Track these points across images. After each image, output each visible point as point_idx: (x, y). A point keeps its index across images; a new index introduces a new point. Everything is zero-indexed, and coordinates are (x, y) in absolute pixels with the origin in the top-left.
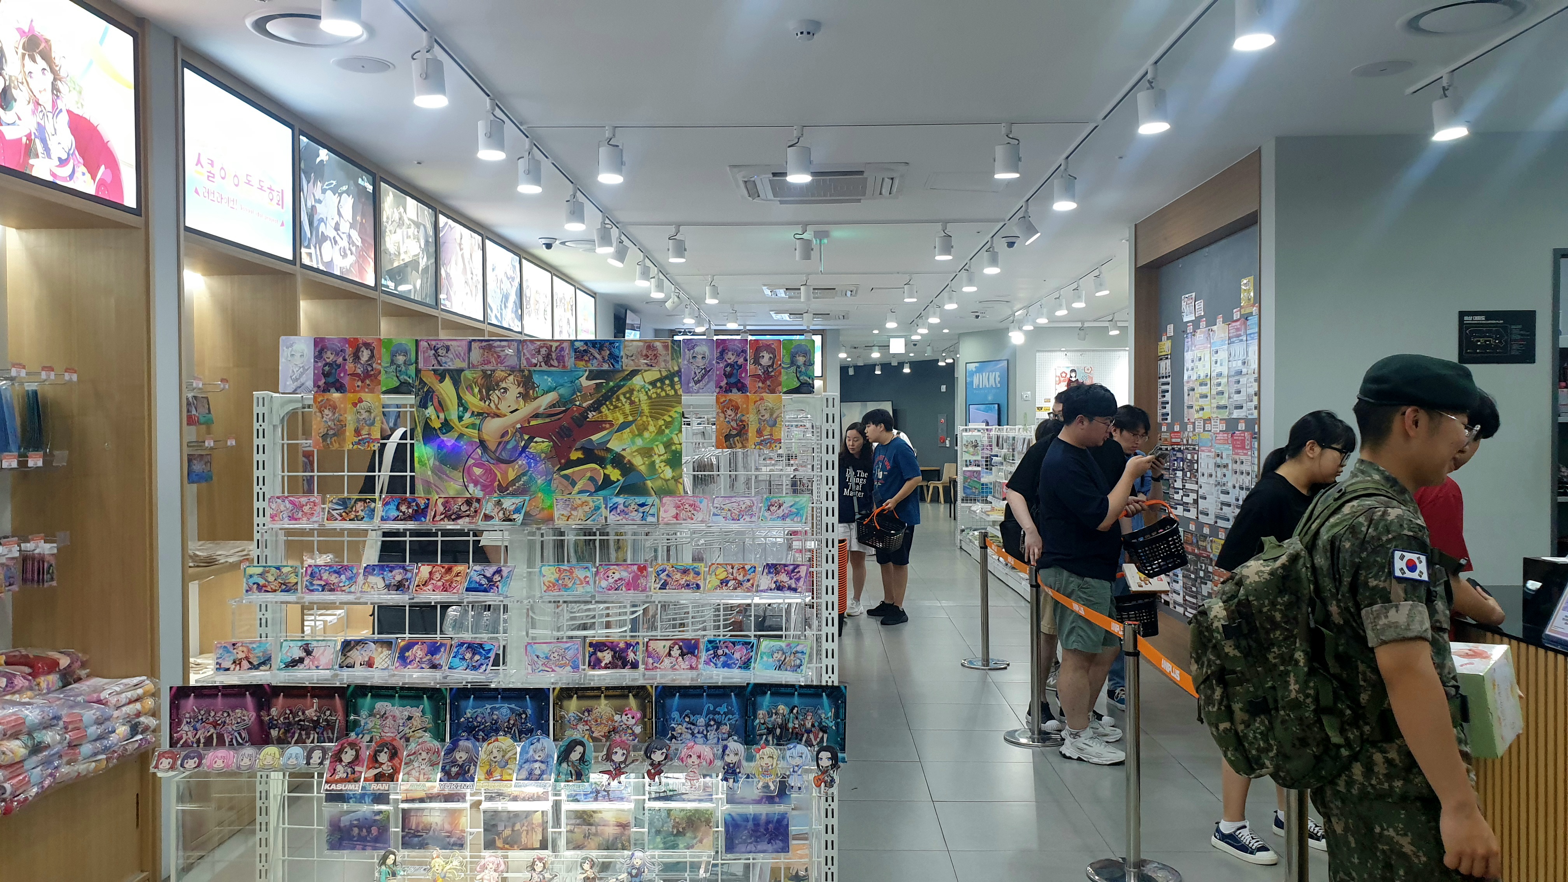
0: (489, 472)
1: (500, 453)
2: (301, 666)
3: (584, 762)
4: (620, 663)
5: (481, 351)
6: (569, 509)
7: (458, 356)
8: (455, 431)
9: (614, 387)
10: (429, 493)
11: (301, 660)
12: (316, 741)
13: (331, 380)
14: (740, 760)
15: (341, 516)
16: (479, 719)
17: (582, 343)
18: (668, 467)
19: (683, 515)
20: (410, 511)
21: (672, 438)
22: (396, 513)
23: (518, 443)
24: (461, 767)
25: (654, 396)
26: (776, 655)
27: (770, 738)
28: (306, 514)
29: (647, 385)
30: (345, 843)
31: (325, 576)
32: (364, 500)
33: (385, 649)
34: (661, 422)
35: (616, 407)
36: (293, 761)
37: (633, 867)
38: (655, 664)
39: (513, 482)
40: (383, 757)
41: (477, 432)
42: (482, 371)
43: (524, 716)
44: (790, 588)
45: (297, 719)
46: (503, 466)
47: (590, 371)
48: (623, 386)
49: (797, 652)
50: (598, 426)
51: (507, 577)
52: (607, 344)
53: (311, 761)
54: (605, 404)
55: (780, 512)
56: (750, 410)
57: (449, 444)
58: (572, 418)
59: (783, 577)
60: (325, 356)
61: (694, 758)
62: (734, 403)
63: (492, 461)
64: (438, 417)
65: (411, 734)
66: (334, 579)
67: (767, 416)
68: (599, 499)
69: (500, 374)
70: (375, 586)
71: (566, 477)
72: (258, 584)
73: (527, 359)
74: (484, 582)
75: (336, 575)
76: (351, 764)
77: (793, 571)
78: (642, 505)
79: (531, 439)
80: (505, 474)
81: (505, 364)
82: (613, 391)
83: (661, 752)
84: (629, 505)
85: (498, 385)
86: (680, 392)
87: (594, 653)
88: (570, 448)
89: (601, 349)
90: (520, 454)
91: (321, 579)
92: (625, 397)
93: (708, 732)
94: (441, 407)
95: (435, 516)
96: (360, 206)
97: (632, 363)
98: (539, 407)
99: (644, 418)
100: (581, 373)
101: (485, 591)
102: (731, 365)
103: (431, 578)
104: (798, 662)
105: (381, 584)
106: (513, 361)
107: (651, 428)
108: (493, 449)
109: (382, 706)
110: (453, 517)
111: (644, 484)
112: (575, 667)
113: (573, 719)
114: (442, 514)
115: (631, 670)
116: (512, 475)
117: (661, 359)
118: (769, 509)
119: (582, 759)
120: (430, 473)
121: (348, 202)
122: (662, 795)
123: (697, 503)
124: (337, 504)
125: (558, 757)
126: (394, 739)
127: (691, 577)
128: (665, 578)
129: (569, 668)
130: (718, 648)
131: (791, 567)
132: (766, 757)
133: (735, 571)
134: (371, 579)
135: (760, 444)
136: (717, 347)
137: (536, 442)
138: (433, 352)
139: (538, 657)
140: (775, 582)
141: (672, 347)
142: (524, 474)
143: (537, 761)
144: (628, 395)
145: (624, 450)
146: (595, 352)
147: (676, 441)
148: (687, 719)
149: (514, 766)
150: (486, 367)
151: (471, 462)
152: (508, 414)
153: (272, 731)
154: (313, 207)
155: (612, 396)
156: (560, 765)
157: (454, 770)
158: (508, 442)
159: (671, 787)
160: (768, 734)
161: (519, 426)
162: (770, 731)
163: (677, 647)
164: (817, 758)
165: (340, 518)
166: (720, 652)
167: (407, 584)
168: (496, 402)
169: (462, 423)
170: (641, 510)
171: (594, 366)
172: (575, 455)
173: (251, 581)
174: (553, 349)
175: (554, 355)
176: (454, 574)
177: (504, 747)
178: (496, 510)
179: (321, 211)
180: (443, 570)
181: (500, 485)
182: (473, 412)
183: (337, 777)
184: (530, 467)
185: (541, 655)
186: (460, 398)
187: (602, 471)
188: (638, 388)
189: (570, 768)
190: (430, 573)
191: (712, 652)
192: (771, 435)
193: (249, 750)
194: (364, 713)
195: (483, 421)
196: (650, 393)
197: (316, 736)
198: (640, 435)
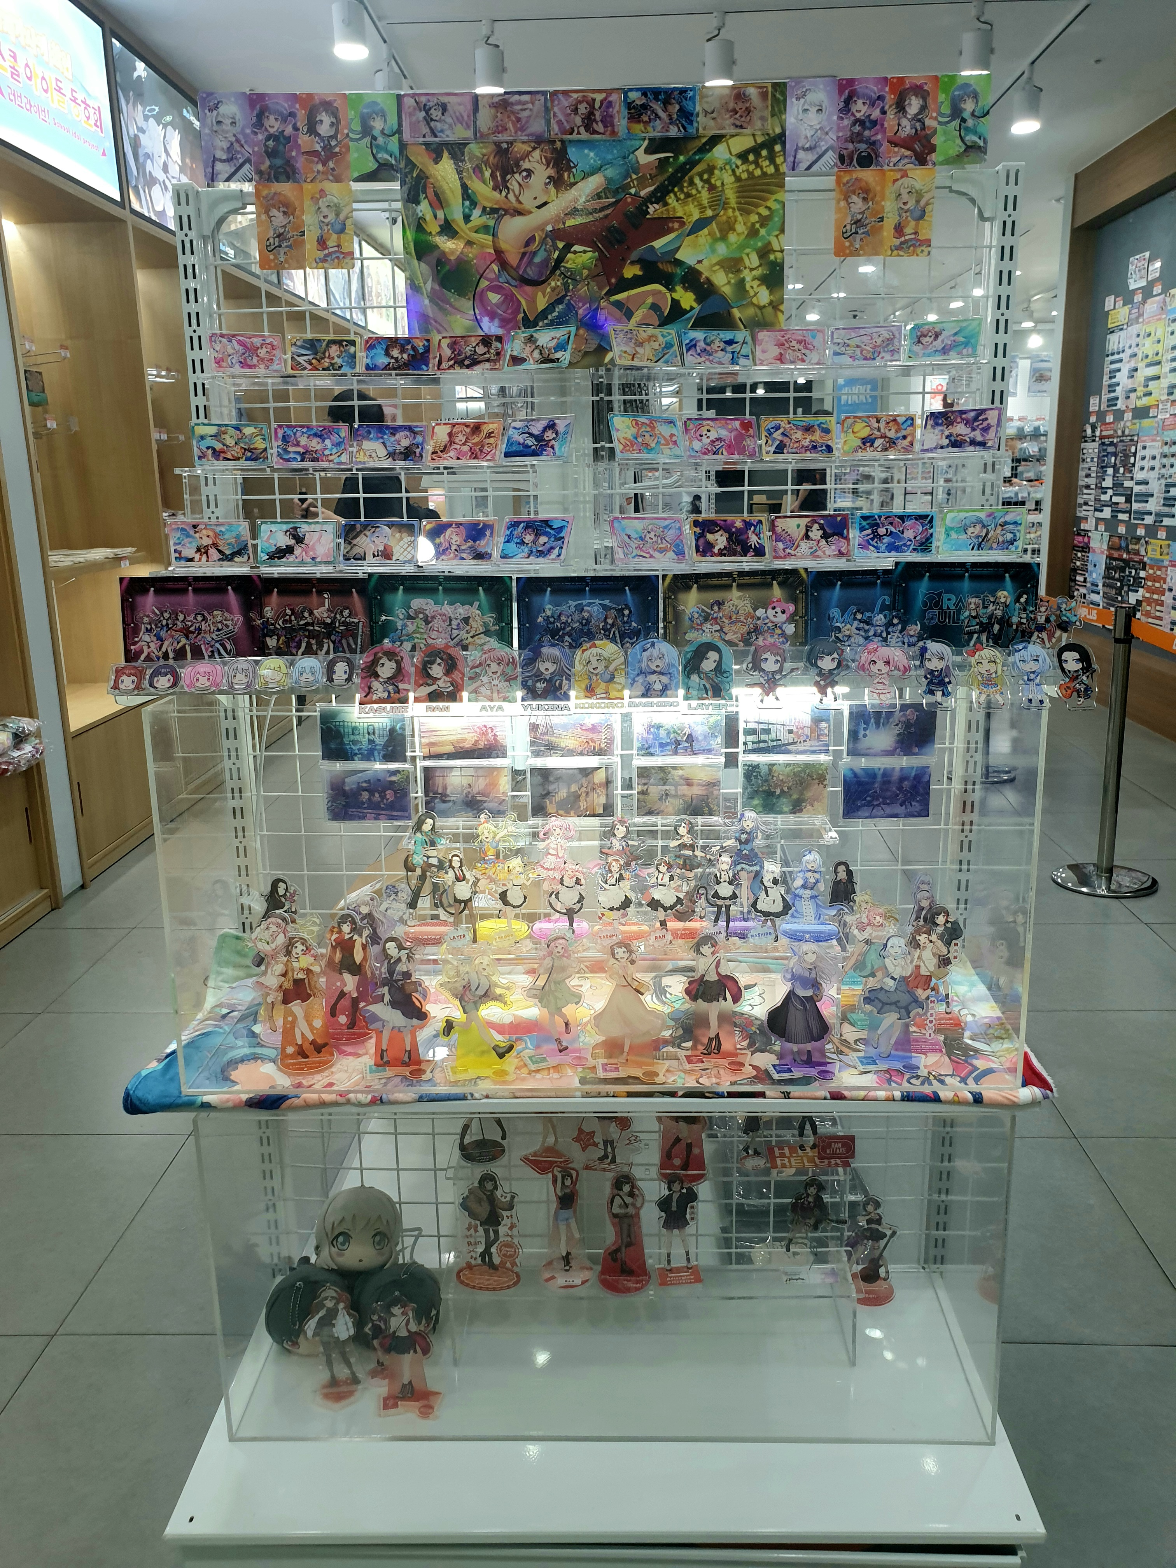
0: (509, 299)
1: (525, 270)
2: (291, 558)
3: (722, 673)
4: (739, 549)
5: (493, 111)
6: (632, 345)
7: (460, 120)
8: (462, 237)
9: (685, 164)
10: (427, 331)
11: (290, 550)
12: (332, 651)
13: (278, 162)
14: (947, 666)
15: (311, 364)
16: (563, 618)
17: (639, 94)
18: (764, 287)
19: (789, 355)
20: (405, 356)
21: (769, 243)
22: (386, 360)
23: (549, 255)
24: (549, 681)
25: (744, 176)
26: (971, 530)
27: (984, 637)
28: (263, 360)
29: (734, 159)
30: (351, 811)
31: (303, 441)
32: (339, 343)
33: (404, 535)
34: (754, 218)
35: (688, 195)
36: (307, 677)
37: (743, 831)
38: (788, 551)
39: (544, 314)
40: (437, 670)
41: (491, 238)
42: (495, 143)
43: (626, 612)
44: (973, 443)
45: (302, 622)
46: (529, 289)
47: (651, 140)
48: (699, 161)
49: (1006, 523)
50: (662, 226)
51: (566, 433)
52: (676, 93)
53: (334, 676)
54: (672, 191)
55: (938, 344)
56: (887, 193)
57: (452, 258)
58: (625, 215)
59: (960, 429)
60: (267, 123)
61: (880, 665)
62: (863, 184)
63: (513, 282)
64: (435, 217)
65: (470, 640)
66: (315, 444)
67: (911, 205)
68: (671, 332)
69: (520, 148)
70: (374, 455)
71: (618, 305)
72: (214, 449)
73: (559, 123)
74: (530, 442)
75: (318, 439)
76: (392, 680)
77: (976, 419)
78: (730, 342)
79: (567, 248)
80: (532, 301)
81: (529, 131)
82: (684, 170)
83: (830, 658)
84: (712, 342)
85: (518, 165)
86: (783, 168)
87: (702, 535)
88: (624, 260)
89: (666, 103)
90: (553, 272)
91: (298, 445)
92: (702, 179)
93: (888, 633)
94: (439, 201)
95: (440, 363)
96: (188, 146)
97: (712, 123)
98: (576, 200)
99: (730, 212)
100: (637, 143)
101: (534, 454)
102: (861, 122)
103: (451, 442)
104: (1009, 536)
105: (382, 452)
106: (537, 126)
107: (740, 228)
108: (515, 265)
109: (418, 603)
110: (467, 362)
111: (729, 313)
112: (680, 553)
113: (696, 615)
114: (450, 359)
115: (755, 559)
116: (542, 303)
117: (755, 115)
118: (919, 342)
119: (719, 669)
120: (427, 302)
121: (174, 139)
122: (761, 745)
123: (809, 339)
124: (302, 347)
125: (685, 668)
126: (447, 646)
127: (817, 436)
128: (780, 438)
129: (671, 554)
130: (877, 525)
131: (973, 414)
132: (985, 662)
133: (882, 425)
134: (366, 445)
135: (899, 248)
136: (841, 92)
137: (575, 252)
138: (423, 114)
139: (629, 537)
140: (947, 437)
141: (774, 96)
142: (559, 301)
143: (654, 672)
144: (706, 176)
145: (700, 262)
146: (657, 107)
147: (776, 247)
148: (859, 616)
149: (620, 679)
150: (501, 137)
151: (484, 284)
152: (534, 210)
153: (268, 639)
154: (136, 135)
155: (683, 177)
156: (688, 677)
157: (540, 686)
158: (535, 253)
159: (773, 736)
160: (980, 632)
161: (549, 228)
162: (985, 627)
163: (816, 526)
164: (1060, 661)
165: (309, 367)
166: (882, 531)
167: (418, 451)
168: (517, 193)
169: (470, 225)
170: (729, 349)
171: (656, 131)
172: (631, 271)
173: (204, 444)
174: (597, 105)
175: (598, 115)
176: (483, 434)
177: (606, 655)
178: (528, 349)
179: (145, 142)
180: (468, 430)
181: (525, 319)
182: (484, 208)
183: (375, 697)
184: (567, 290)
185: (634, 535)
186: (464, 187)
187: (668, 295)
188: (720, 163)
189: (703, 682)
190: (450, 435)
191: (869, 531)
192: (916, 233)
193: (243, 663)
194: (400, 612)
195: (498, 220)
196: (738, 172)
197: (332, 645)
198: (724, 238)
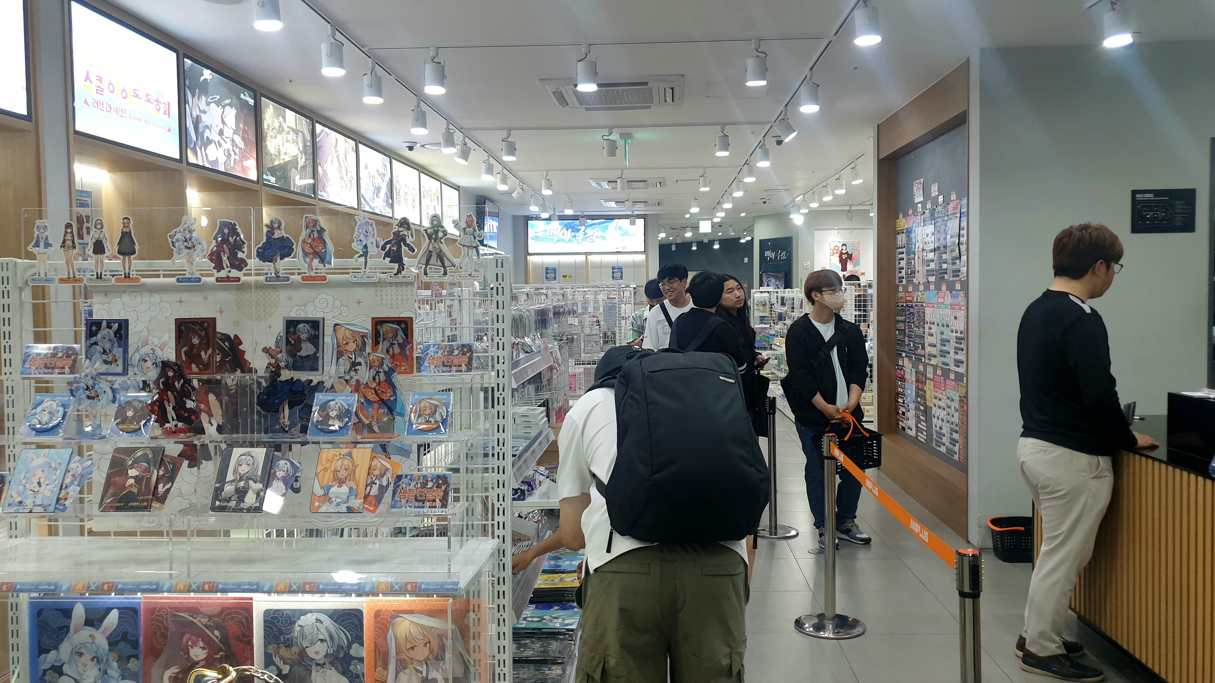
96: (243, 116)
121: (231, 114)
154: (198, 116)
179: (205, 119)
